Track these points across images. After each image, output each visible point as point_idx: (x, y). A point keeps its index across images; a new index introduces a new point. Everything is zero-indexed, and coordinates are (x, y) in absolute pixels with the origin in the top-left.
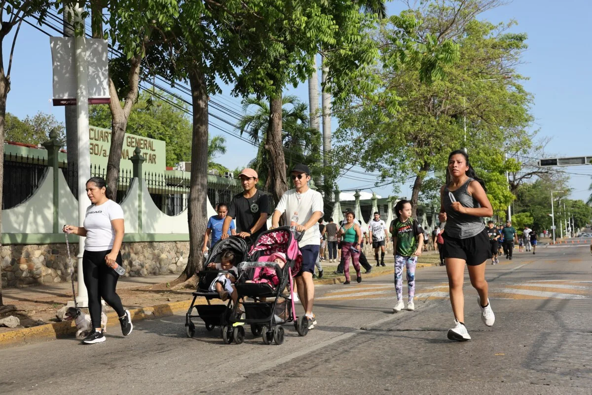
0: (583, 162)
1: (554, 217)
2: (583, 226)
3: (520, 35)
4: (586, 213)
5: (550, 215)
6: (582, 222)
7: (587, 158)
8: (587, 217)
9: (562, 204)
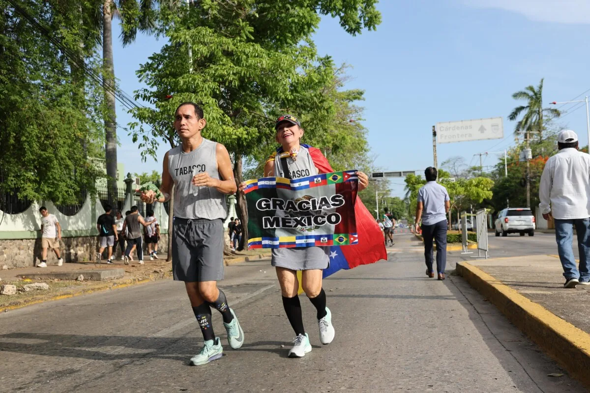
0: (400, 175)
1: (379, 212)
2: (399, 218)
3: (361, 91)
4: (402, 208)
5: (376, 211)
6: (398, 215)
7: (403, 172)
8: (403, 211)
9: (384, 201)
